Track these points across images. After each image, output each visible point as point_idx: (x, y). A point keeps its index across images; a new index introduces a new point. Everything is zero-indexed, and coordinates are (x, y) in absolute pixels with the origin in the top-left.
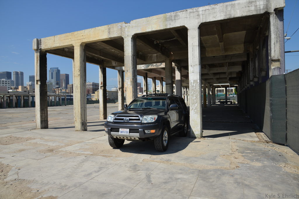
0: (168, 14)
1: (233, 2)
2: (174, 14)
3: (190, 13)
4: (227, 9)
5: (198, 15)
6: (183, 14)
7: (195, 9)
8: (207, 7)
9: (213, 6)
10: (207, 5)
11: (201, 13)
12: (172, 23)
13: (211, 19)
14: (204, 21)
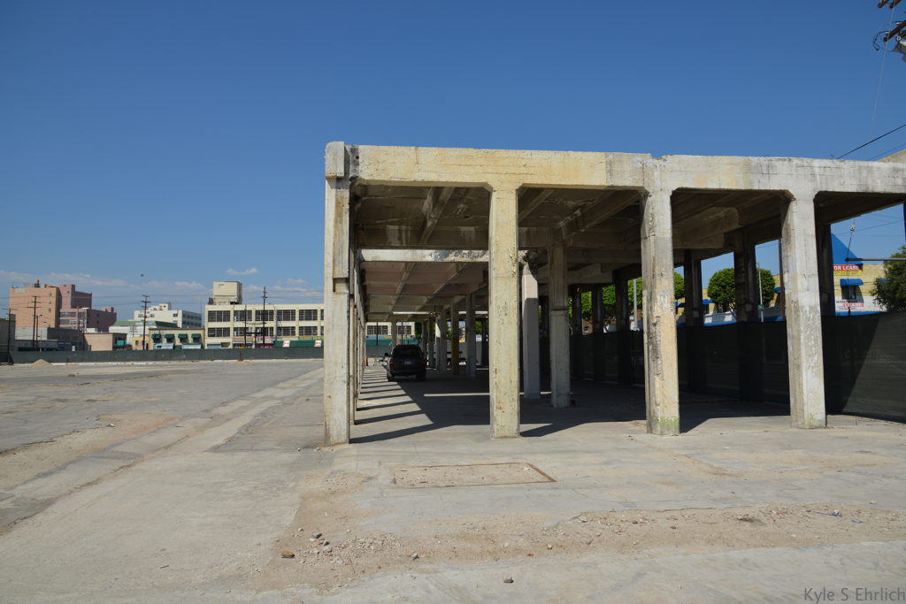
0: (755, 160)
1: (871, 164)
2: (767, 162)
3: (798, 166)
4: (860, 174)
5: (813, 175)
6: (783, 165)
7: (806, 161)
8: (827, 162)
9: (837, 163)
10: (826, 158)
11: (817, 170)
12: (762, 180)
13: (835, 187)
14: (824, 189)
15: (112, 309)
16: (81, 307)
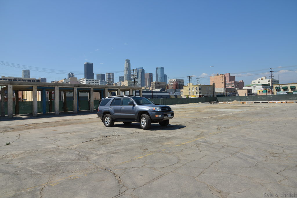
15: (243, 81)
16: (232, 81)
